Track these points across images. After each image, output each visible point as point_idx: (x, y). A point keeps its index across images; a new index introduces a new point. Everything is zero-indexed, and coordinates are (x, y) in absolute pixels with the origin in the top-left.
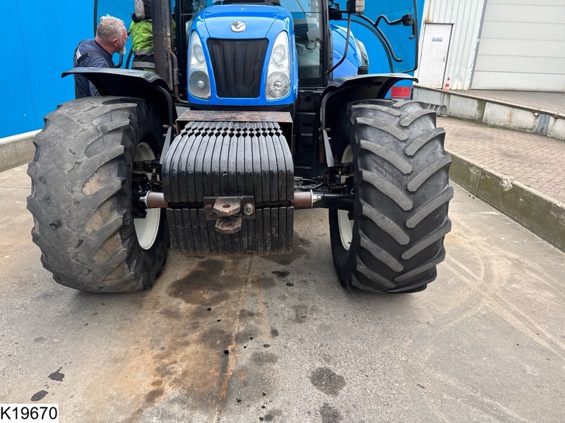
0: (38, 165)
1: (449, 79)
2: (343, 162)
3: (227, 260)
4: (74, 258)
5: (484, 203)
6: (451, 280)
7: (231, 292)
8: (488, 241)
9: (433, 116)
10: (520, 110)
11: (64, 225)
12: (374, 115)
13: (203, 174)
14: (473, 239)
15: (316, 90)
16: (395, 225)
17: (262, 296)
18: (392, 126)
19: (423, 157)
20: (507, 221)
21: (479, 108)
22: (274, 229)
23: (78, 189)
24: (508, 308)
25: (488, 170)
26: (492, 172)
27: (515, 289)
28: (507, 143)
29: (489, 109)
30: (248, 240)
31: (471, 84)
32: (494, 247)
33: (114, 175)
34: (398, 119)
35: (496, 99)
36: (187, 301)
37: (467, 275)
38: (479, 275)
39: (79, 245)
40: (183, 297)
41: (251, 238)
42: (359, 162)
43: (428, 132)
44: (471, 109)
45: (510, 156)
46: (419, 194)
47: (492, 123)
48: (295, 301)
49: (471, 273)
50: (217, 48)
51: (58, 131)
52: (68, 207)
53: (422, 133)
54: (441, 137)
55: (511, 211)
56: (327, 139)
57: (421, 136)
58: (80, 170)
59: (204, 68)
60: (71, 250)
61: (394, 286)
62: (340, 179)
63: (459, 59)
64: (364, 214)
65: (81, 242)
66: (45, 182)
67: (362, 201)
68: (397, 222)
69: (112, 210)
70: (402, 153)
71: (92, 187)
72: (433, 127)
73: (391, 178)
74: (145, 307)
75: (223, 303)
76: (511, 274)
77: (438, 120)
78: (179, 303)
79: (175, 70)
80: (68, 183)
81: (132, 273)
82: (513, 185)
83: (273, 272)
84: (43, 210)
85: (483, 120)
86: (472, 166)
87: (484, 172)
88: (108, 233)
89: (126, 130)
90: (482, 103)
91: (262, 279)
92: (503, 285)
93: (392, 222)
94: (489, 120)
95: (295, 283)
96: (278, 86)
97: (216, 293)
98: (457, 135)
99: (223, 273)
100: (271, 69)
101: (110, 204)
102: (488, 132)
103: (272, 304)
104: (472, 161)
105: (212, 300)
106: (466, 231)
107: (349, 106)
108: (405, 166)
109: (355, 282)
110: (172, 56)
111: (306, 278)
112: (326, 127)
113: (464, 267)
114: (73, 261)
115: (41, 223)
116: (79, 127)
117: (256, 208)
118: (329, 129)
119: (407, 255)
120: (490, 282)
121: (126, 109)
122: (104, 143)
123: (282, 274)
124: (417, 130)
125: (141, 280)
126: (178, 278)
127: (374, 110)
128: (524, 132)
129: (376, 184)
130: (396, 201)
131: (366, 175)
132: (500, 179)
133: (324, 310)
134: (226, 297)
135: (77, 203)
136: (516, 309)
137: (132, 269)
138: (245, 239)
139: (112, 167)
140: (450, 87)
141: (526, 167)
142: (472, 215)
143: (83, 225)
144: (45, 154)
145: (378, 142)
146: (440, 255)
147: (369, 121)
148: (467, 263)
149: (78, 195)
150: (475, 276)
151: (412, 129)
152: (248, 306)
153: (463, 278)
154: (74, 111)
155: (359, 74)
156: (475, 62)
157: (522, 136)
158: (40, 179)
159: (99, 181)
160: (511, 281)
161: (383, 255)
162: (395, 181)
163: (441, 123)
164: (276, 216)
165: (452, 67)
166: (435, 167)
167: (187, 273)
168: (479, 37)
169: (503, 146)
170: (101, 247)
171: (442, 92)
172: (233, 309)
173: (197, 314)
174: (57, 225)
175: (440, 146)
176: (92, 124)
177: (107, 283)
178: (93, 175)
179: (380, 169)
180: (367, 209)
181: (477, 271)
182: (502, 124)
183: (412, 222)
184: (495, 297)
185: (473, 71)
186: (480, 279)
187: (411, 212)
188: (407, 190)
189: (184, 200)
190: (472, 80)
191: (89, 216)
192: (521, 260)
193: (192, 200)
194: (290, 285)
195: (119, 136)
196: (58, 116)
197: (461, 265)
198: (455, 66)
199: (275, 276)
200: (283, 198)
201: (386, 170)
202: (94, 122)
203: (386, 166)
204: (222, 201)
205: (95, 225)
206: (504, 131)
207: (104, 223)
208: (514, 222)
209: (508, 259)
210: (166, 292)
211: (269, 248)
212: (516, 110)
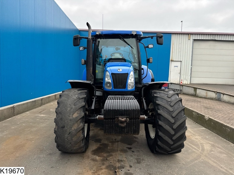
0: (59, 109)
1: (182, 80)
2: (149, 108)
3: (109, 144)
4: (66, 138)
5: (200, 125)
6: (190, 150)
7: (113, 154)
8: (202, 138)
9: (178, 94)
10: (210, 92)
11: (66, 127)
12: (160, 94)
13: (115, 110)
14: (196, 137)
15: (138, 85)
16: (169, 128)
17: (124, 155)
18: (165, 97)
19: (176, 106)
20: (208, 131)
21: (194, 91)
22: (134, 126)
23: (71, 116)
24: (211, 160)
25: (199, 112)
26: (201, 113)
27: (213, 154)
28: (206, 103)
29: (198, 91)
30: (127, 130)
31: (190, 82)
32: (205, 140)
33: (82, 111)
34: (167, 95)
35: (200, 87)
36: (99, 156)
37: (195, 149)
38: (199, 149)
39: (69, 134)
40: (97, 155)
41: (127, 129)
42: (156, 108)
43: (177, 99)
44: (191, 91)
45: (208, 108)
46: (176, 118)
47: (200, 96)
48: (136, 157)
49: (197, 148)
50: (114, 76)
51: (65, 98)
52: (68, 121)
53: (175, 99)
54: (181, 100)
55: (209, 127)
56: (144, 101)
57: (175, 100)
58: (72, 110)
59: (110, 81)
60: (66, 135)
61: (170, 150)
62: (149, 114)
63: (185, 73)
64: (159, 124)
65: (70, 133)
66: (61, 114)
67: (158, 120)
68: (170, 127)
69: (80, 122)
70: (169, 105)
71: (75, 115)
72: (178, 98)
73: (167, 113)
74: (85, 158)
75: (111, 157)
76: (211, 149)
77: (179, 95)
78: (96, 157)
79: (93, 80)
80: (68, 114)
81: (83, 144)
82: (209, 118)
83: (127, 148)
84: (60, 122)
85: (197, 95)
86: (194, 111)
87: (198, 114)
88: (79, 130)
89: (85, 98)
90: (195, 89)
91: (123, 150)
92: (208, 152)
93: (168, 127)
94: (199, 95)
95: (135, 151)
96: (131, 85)
97: (108, 154)
98: (187, 100)
99: (109, 148)
100: (129, 81)
101: (80, 121)
102: (199, 99)
103: (128, 158)
104: (193, 110)
105: (107, 156)
106: (194, 135)
107: (151, 91)
108: (171, 109)
109: (157, 149)
110: (92, 75)
111: (139, 150)
112: (144, 97)
113: (194, 147)
114: (66, 139)
115: (58, 127)
116: (72, 97)
117: (129, 120)
118: (145, 98)
119: (174, 138)
120: (204, 151)
121: (84, 92)
122: (79, 102)
123: (130, 148)
124: (173, 98)
125: (84, 148)
126: (94, 149)
127: (159, 92)
128: (212, 100)
129: (162, 114)
130: (169, 120)
131: (159, 111)
132: (204, 116)
133: (147, 160)
134: (112, 155)
135: (71, 120)
136: (213, 160)
137: (83, 143)
138: (126, 129)
139: (81, 109)
140: (183, 83)
141: (214, 112)
142: (196, 129)
143: (71, 127)
144: (61, 105)
145: (162, 102)
146: (185, 138)
147: (158, 96)
148: (195, 145)
149: (71, 118)
150: (198, 149)
151: (171, 98)
152: (120, 159)
153: (194, 150)
154: (69, 93)
155: (152, 82)
156: (191, 74)
157: (212, 101)
158: (60, 113)
159: (78, 113)
160: (211, 151)
161: (166, 138)
162: (168, 114)
163: (181, 96)
164: (135, 122)
165: (183, 76)
166: (180, 109)
167: (97, 147)
168: (191, 65)
169: (205, 105)
170: (76, 135)
171: (180, 85)
172: (115, 159)
173: (103, 160)
174: (63, 127)
175: (181, 103)
176: (75, 96)
177: (75, 148)
178: (76, 112)
179: (163, 110)
180: (160, 123)
181: (199, 148)
182: (204, 97)
183: (175, 127)
184: (206, 156)
185: (191, 77)
186: (200, 150)
187: (174, 123)
188: (172, 116)
189: (109, 117)
190: (190, 80)
191: (74, 124)
192: (214, 144)
193: (111, 117)
194: (133, 152)
195: (83, 100)
196: (65, 94)
197: (193, 146)
198: (184, 75)
199: (127, 149)
200: (137, 117)
201: (165, 110)
202: (76, 96)
203: (165, 109)
204: (120, 117)
205: (75, 127)
206: (205, 99)
207: (78, 126)
208: (211, 132)
209: (210, 144)
210: (91, 153)
211: (132, 133)
212: (208, 91)
